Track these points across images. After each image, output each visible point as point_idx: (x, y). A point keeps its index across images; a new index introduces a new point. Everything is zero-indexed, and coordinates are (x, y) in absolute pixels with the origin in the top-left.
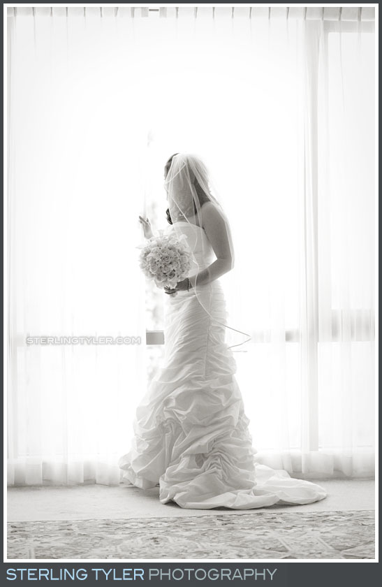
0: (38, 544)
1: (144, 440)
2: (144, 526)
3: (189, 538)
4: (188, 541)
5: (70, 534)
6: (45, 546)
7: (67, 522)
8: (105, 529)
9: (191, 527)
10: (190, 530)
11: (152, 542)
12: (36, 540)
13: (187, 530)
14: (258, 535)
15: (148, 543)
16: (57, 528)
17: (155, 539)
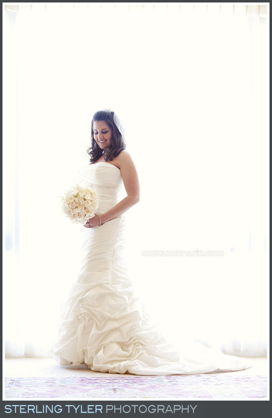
0: (26, 391)
1: (63, 328)
2: (110, 381)
3: (141, 389)
4: (139, 391)
5: (52, 385)
6: (31, 392)
7: (53, 378)
8: (79, 383)
9: (144, 383)
10: (143, 384)
11: (112, 392)
12: (26, 389)
13: (141, 385)
14: (193, 388)
15: (108, 392)
16: (45, 381)
17: (114, 390)
